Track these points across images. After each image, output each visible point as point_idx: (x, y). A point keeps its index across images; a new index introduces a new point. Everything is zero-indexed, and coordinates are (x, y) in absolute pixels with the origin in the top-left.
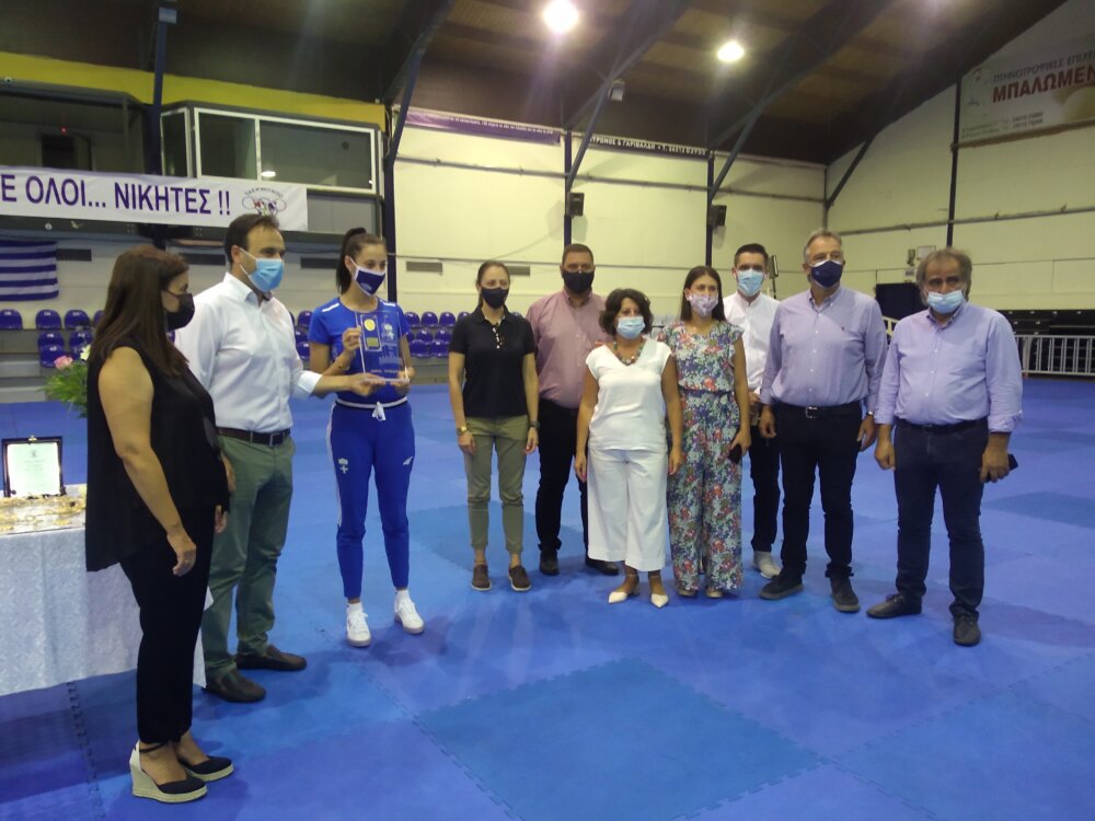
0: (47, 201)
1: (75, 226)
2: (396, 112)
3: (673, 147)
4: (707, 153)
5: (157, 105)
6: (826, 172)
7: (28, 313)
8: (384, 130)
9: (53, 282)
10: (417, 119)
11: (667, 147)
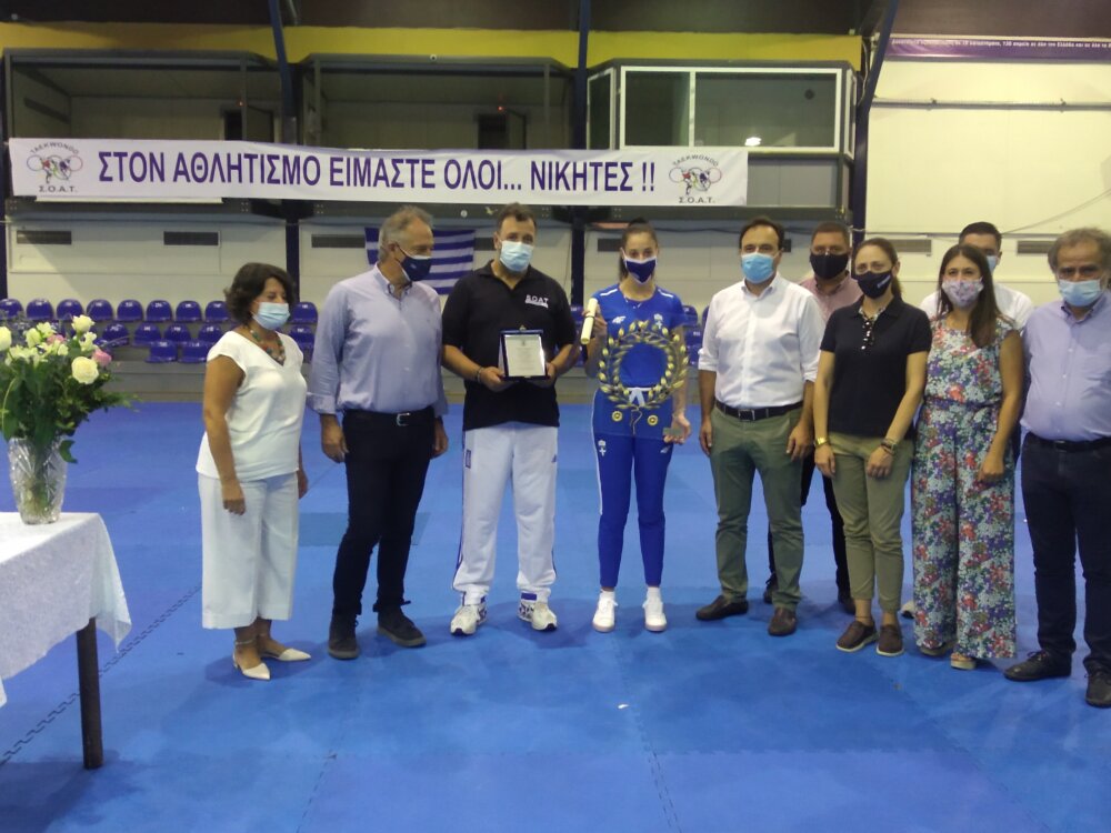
0: (464, 186)
2: (875, 43)
5: (583, 71)
10: (899, 48)
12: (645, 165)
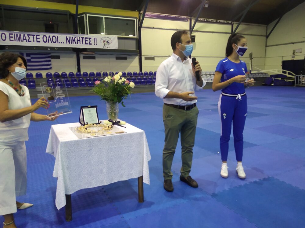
0: (48, 42)
1: (56, 49)
2: (142, 13)
3: (221, 21)
4: (232, 22)
5: (77, 14)
6: (267, 27)
7: (44, 73)
8: (138, 19)
9: (50, 65)
10: (147, 15)
11: (220, 21)
12: (94, 38)
